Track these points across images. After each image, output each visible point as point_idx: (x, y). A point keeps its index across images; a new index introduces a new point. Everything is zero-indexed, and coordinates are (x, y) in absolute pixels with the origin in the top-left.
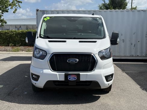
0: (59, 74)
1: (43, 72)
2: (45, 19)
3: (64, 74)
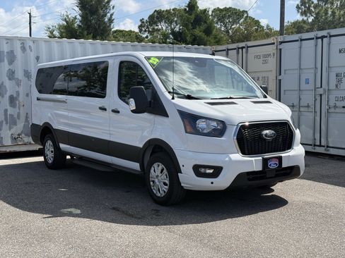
0: (255, 160)
1: (230, 158)
2: (151, 61)
3: (261, 158)
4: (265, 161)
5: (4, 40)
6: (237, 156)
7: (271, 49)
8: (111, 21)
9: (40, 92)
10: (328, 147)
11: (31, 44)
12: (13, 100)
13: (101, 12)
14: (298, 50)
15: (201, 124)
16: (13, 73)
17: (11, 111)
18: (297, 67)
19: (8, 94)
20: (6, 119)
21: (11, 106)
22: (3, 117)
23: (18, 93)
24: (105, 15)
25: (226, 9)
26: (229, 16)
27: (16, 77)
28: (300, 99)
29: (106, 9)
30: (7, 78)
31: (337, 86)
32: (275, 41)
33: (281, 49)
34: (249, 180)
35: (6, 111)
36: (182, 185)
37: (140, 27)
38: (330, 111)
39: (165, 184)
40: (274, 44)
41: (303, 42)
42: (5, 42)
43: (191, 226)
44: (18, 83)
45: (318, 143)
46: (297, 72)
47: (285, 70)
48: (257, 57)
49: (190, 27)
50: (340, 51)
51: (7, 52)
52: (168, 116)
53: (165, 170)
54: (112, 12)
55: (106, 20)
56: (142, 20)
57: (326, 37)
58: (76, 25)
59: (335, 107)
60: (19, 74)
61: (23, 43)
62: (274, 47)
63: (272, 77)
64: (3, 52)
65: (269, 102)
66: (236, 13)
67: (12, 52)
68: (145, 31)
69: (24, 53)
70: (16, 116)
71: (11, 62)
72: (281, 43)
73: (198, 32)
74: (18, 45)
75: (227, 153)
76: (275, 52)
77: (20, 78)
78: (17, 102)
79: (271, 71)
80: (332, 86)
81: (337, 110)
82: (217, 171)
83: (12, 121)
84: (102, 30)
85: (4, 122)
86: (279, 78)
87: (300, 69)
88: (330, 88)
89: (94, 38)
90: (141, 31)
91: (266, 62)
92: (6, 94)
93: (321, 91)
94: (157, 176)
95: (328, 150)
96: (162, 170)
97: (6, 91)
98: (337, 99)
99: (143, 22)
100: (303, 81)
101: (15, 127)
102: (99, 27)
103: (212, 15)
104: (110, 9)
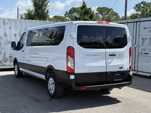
8: (47, 12)
10: (138, 71)
13: (43, 8)
23: (1, 43)
24: (45, 10)
25: (103, 8)
26: (104, 11)
27: (0, 36)
29: (46, 7)
31: (142, 44)
38: (139, 55)
44: (1, 38)
45: (134, 69)
49: (83, 15)
50: (144, 28)
54: (48, 8)
56: (66, 12)
57: (138, 22)
58: (32, 13)
59: (141, 53)
60: (2, 35)
61: (4, 21)
66: (107, 10)
68: (68, 16)
73: (86, 17)
74: (2, 22)
78: (0, 47)
80: (140, 44)
81: (142, 55)
84: (44, 16)
88: (139, 45)
89: (40, 19)
93: (135, 46)
95: (138, 73)
98: (142, 50)
102: (42, 14)
103: (97, 10)
104: (47, 7)
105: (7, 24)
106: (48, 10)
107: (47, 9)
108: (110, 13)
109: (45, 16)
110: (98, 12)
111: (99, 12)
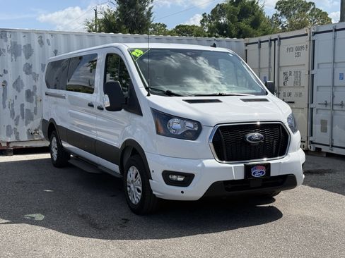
0: (234, 167)
1: (203, 165)
2: (134, 53)
3: (243, 165)
4: (248, 169)
5: (21, 34)
6: (213, 163)
7: (304, 41)
8: (149, 14)
9: (48, 86)
11: (49, 37)
12: (29, 95)
13: (139, 5)
14: (332, 41)
15: (175, 125)
16: (31, 67)
17: (27, 105)
18: (331, 60)
19: (25, 88)
20: (22, 114)
21: (28, 101)
22: (20, 112)
23: (35, 88)
24: (144, 9)
26: (295, 9)
27: (33, 71)
28: (333, 97)
29: (145, 2)
30: (24, 73)
32: (308, 32)
33: (314, 41)
34: (227, 189)
35: (22, 105)
36: (154, 193)
37: (202, 22)
39: (139, 190)
40: (307, 35)
41: (338, 32)
42: (22, 35)
43: (150, 241)
44: (35, 77)
46: (331, 66)
47: (318, 64)
48: (290, 49)
49: (236, 19)
51: (24, 46)
52: (142, 115)
53: (139, 175)
55: (145, 13)
56: (204, 15)
60: (37, 69)
61: (41, 37)
62: (307, 38)
63: (305, 71)
64: (21, 45)
65: (266, 100)
66: (302, 5)
67: (29, 45)
69: (41, 46)
70: (32, 111)
71: (28, 56)
72: (315, 33)
73: (244, 25)
74: (35, 39)
75: (200, 159)
76: (308, 43)
77: (37, 73)
78: (34, 97)
79: (304, 65)
82: (188, 179)
83: (29, 116)
84: (140, 24)
85: (21, 117)
86: (312, 72)
87: (334, 62)
90: (203, 25)
91: (298, 55)
92: (22, 88)
94: (132, 181)
96: (137, 175)
97: (23, 85)
99: (205, 17)
100: (337, 76)
101: (32, 122)
102: (137, 20)
103: (276, 8)
104: (148, 3)
105: (49, 44)
106: (150, 9)
107: (147, 8)
108: (308, 12)
109: (144, 25)
110: (279, 13)
111: (283, 13)
